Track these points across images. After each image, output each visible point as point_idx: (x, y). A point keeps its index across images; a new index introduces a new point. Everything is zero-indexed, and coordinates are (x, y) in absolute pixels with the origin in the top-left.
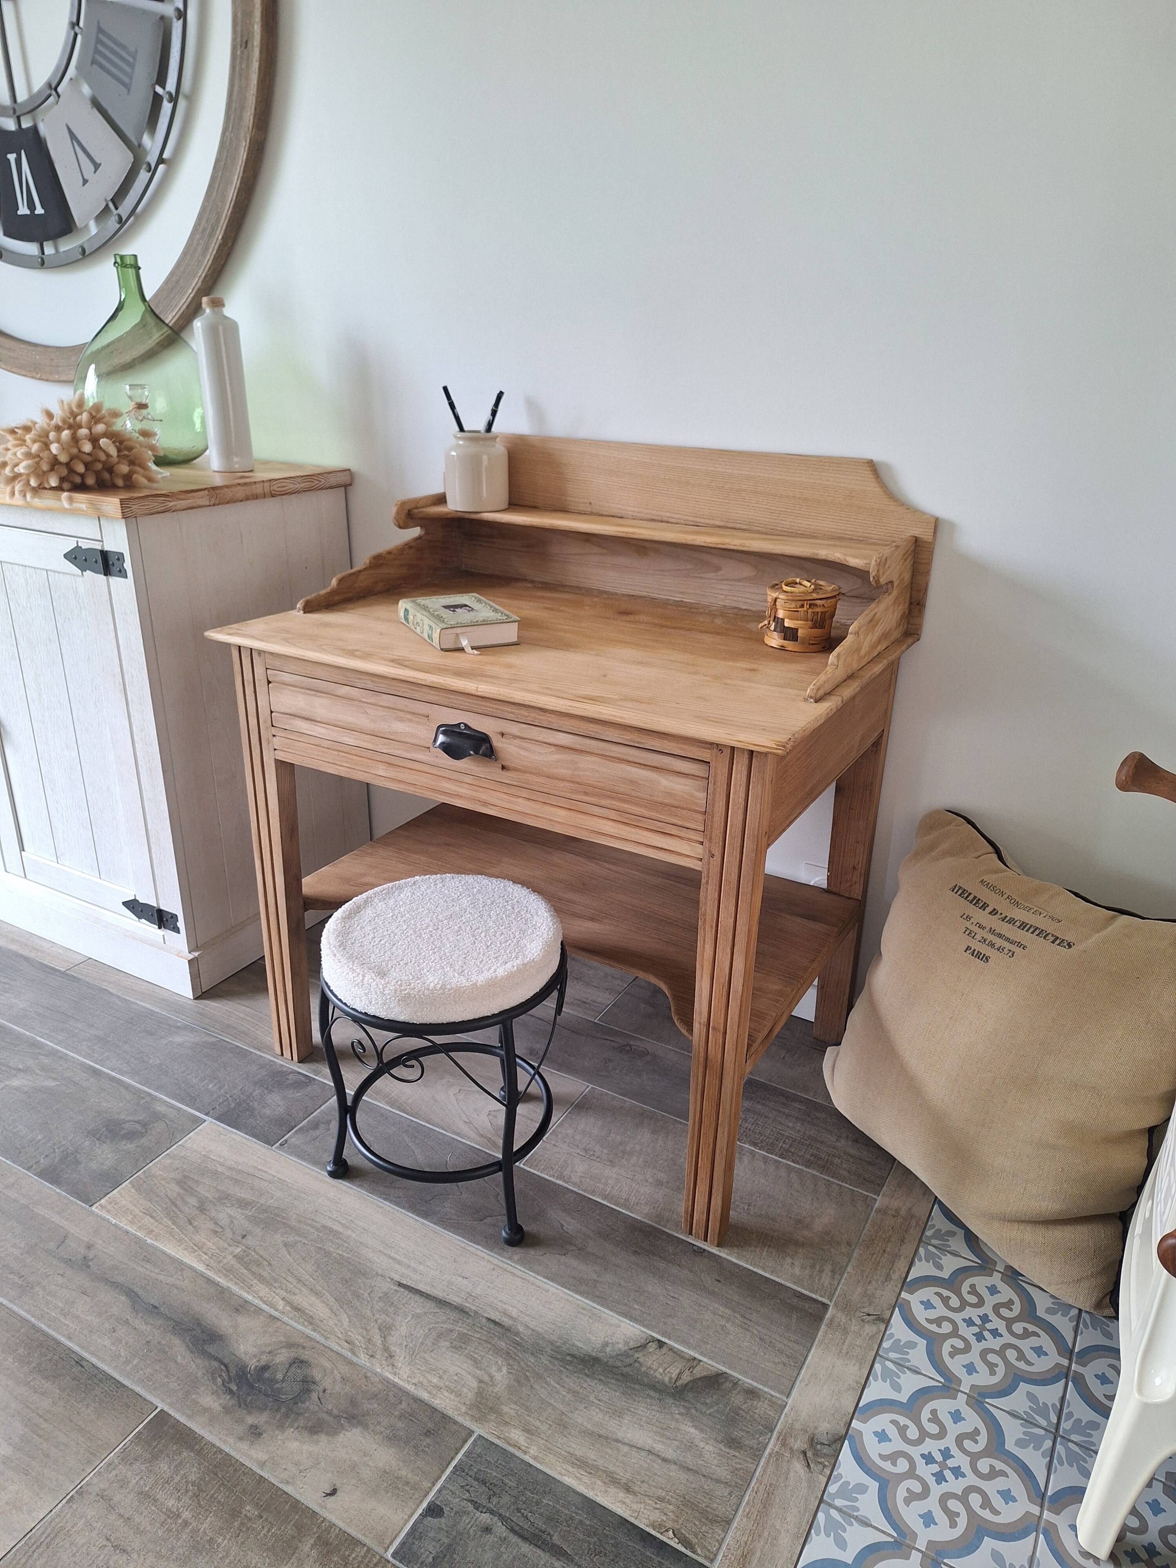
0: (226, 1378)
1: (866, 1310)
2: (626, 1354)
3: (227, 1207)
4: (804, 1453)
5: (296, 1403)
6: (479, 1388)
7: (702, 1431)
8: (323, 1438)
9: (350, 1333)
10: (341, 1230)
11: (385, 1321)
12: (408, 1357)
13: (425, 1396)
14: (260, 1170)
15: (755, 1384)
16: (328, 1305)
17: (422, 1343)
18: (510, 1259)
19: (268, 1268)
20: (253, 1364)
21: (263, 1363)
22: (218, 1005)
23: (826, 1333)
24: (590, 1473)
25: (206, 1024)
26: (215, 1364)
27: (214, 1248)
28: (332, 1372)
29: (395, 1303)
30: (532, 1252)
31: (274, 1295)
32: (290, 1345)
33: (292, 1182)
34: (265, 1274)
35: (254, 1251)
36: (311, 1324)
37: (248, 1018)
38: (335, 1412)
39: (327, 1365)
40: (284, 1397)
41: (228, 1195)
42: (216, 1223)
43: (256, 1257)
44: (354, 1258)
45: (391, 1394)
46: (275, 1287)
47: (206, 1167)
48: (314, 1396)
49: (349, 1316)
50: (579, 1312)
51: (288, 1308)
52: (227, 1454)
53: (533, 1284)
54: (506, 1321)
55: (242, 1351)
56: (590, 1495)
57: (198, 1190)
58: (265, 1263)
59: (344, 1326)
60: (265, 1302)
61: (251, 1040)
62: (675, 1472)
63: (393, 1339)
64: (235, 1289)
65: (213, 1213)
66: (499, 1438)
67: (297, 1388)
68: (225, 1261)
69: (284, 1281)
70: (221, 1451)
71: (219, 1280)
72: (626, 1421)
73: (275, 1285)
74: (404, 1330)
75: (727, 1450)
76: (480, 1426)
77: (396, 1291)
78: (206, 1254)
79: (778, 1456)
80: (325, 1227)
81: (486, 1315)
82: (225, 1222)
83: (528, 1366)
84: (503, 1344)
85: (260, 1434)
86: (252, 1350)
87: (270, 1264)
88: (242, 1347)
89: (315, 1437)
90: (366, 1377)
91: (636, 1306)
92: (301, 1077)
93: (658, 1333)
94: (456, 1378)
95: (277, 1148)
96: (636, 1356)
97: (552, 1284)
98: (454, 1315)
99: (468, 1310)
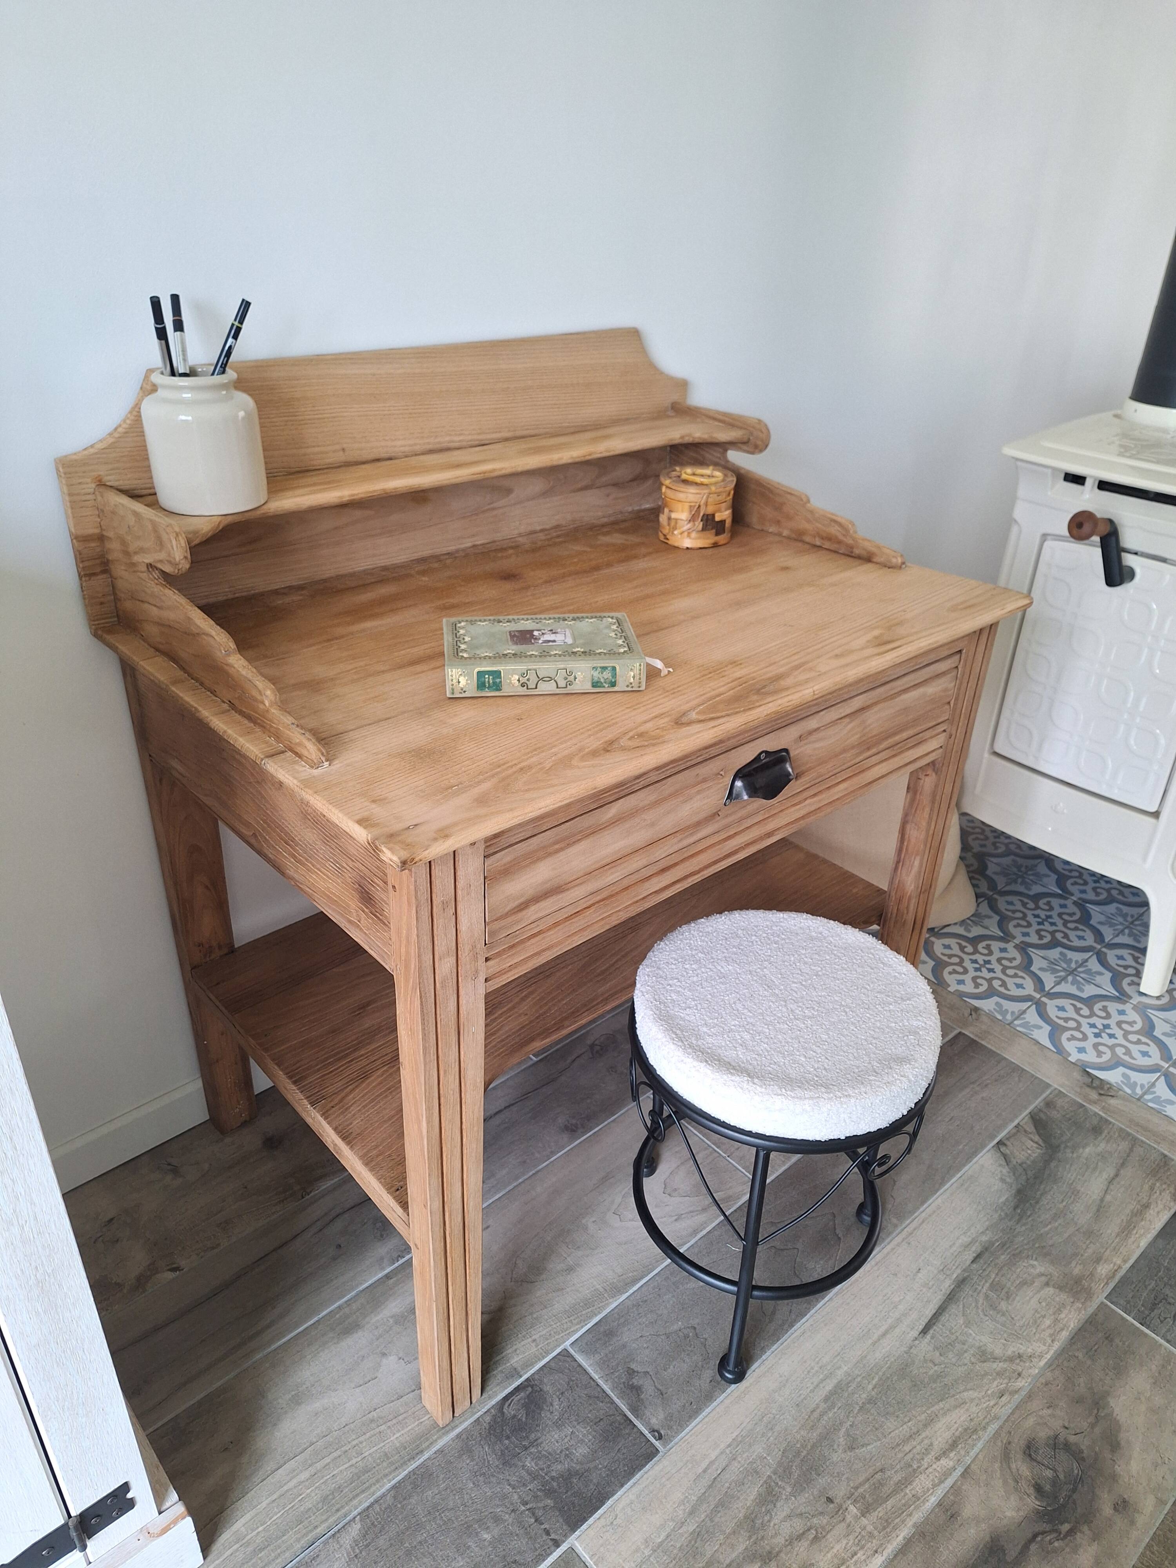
0: (1054, 1535)
1: (966, 1015)
2: (1013, 1170)
3: (769, 1521)
4: (1100, 1094)
5: (1083, 1459)
6: (1054, 1287)
7: (1086, 1145)
8: (1123, 1436)
9: (989, 1392)
10: (835, 1381)
11: (973, 1355)
12: (1020, 1341)
13: (1065, 1335)
14: (705, 1471)
15: (1040, 1099)
16: (948, 1410)
17: (1004, 1325)
18: (896, 1226)
19: (888, 1473)
20: (1033, 1502)
21: (1031, 1491)
22: (248, 1516)
23: (988, 1043)
24: (1135, 1227)
25: (298, 1540)
26: (1033, 1547)
27: (845, 1542)
28: (1042, 1417)
29: (949, 1341)
30: (889, 1206)
31: (930, 1470)
32: (1006, 1456)
33: (740, 1429)
34: (897, 1478)
35: (857, 1488)
36: (975, 1431)
37: (319, 1465)
38: (1091, 1419)
39: (1031, 1421)
40: (1076, 1472)
41: (746, 1517)
42: (800, 1537)
43: (867, 1486)
44: (881, 1373)
45: (1066, 1364)
46: (919, 1467)
47: (680, 1548)
48: (1072, 1439)
49: (966, 1390)
50: (966, 1190)
51: (952, 1455)
52: (1152, 1539)
53: (930, 1216)
54: (976, 1248)
55: (1014, 1514)
56: (1153, 1233)
57: (728, 1561)
58: (878, 1476)
59: (980, 1396)
60: (941, 1482)
61: (385, 1464)
62: (1127, 1173)
63: (998, 1352)
64: (918, 1517)
65: (780, 1540)
66: (1107, 1283)
67: (1063, 1456)
68: (870, 1528)
69: (910, 1455)
70: (1149, 1546)
71: (901, 1538)
72: (1082, 1189)
73: (915, 1467)
74: (985, 1339)
75: (1103, 1135)
76: (1096, 1296)
77: (932, 1338)
78: (856, 1554)
79: (1103, 1108)
80: (826, 1399)
81: (968, 1262)
82: (798, 1525)
83: (1028, 1243)
84: (1003, 1257)
85: (1124, 1501)
86: (1014, 1501)
87: (881, 1470)
88: (1009, 1514)
89: (1123, 1443)
90: (1047, 1384)
91: (961, 1147)
92: (516, 1398)
93: (990, 1142)
94: (1044, 1304)
95: (664, 1446)
96: (1015, 1163)
97: (931, 1201)
98: (967, 1290)
99: (961, 1278)
